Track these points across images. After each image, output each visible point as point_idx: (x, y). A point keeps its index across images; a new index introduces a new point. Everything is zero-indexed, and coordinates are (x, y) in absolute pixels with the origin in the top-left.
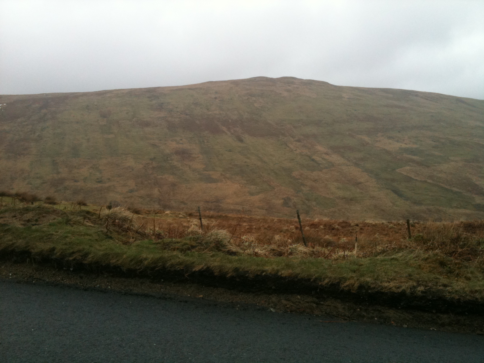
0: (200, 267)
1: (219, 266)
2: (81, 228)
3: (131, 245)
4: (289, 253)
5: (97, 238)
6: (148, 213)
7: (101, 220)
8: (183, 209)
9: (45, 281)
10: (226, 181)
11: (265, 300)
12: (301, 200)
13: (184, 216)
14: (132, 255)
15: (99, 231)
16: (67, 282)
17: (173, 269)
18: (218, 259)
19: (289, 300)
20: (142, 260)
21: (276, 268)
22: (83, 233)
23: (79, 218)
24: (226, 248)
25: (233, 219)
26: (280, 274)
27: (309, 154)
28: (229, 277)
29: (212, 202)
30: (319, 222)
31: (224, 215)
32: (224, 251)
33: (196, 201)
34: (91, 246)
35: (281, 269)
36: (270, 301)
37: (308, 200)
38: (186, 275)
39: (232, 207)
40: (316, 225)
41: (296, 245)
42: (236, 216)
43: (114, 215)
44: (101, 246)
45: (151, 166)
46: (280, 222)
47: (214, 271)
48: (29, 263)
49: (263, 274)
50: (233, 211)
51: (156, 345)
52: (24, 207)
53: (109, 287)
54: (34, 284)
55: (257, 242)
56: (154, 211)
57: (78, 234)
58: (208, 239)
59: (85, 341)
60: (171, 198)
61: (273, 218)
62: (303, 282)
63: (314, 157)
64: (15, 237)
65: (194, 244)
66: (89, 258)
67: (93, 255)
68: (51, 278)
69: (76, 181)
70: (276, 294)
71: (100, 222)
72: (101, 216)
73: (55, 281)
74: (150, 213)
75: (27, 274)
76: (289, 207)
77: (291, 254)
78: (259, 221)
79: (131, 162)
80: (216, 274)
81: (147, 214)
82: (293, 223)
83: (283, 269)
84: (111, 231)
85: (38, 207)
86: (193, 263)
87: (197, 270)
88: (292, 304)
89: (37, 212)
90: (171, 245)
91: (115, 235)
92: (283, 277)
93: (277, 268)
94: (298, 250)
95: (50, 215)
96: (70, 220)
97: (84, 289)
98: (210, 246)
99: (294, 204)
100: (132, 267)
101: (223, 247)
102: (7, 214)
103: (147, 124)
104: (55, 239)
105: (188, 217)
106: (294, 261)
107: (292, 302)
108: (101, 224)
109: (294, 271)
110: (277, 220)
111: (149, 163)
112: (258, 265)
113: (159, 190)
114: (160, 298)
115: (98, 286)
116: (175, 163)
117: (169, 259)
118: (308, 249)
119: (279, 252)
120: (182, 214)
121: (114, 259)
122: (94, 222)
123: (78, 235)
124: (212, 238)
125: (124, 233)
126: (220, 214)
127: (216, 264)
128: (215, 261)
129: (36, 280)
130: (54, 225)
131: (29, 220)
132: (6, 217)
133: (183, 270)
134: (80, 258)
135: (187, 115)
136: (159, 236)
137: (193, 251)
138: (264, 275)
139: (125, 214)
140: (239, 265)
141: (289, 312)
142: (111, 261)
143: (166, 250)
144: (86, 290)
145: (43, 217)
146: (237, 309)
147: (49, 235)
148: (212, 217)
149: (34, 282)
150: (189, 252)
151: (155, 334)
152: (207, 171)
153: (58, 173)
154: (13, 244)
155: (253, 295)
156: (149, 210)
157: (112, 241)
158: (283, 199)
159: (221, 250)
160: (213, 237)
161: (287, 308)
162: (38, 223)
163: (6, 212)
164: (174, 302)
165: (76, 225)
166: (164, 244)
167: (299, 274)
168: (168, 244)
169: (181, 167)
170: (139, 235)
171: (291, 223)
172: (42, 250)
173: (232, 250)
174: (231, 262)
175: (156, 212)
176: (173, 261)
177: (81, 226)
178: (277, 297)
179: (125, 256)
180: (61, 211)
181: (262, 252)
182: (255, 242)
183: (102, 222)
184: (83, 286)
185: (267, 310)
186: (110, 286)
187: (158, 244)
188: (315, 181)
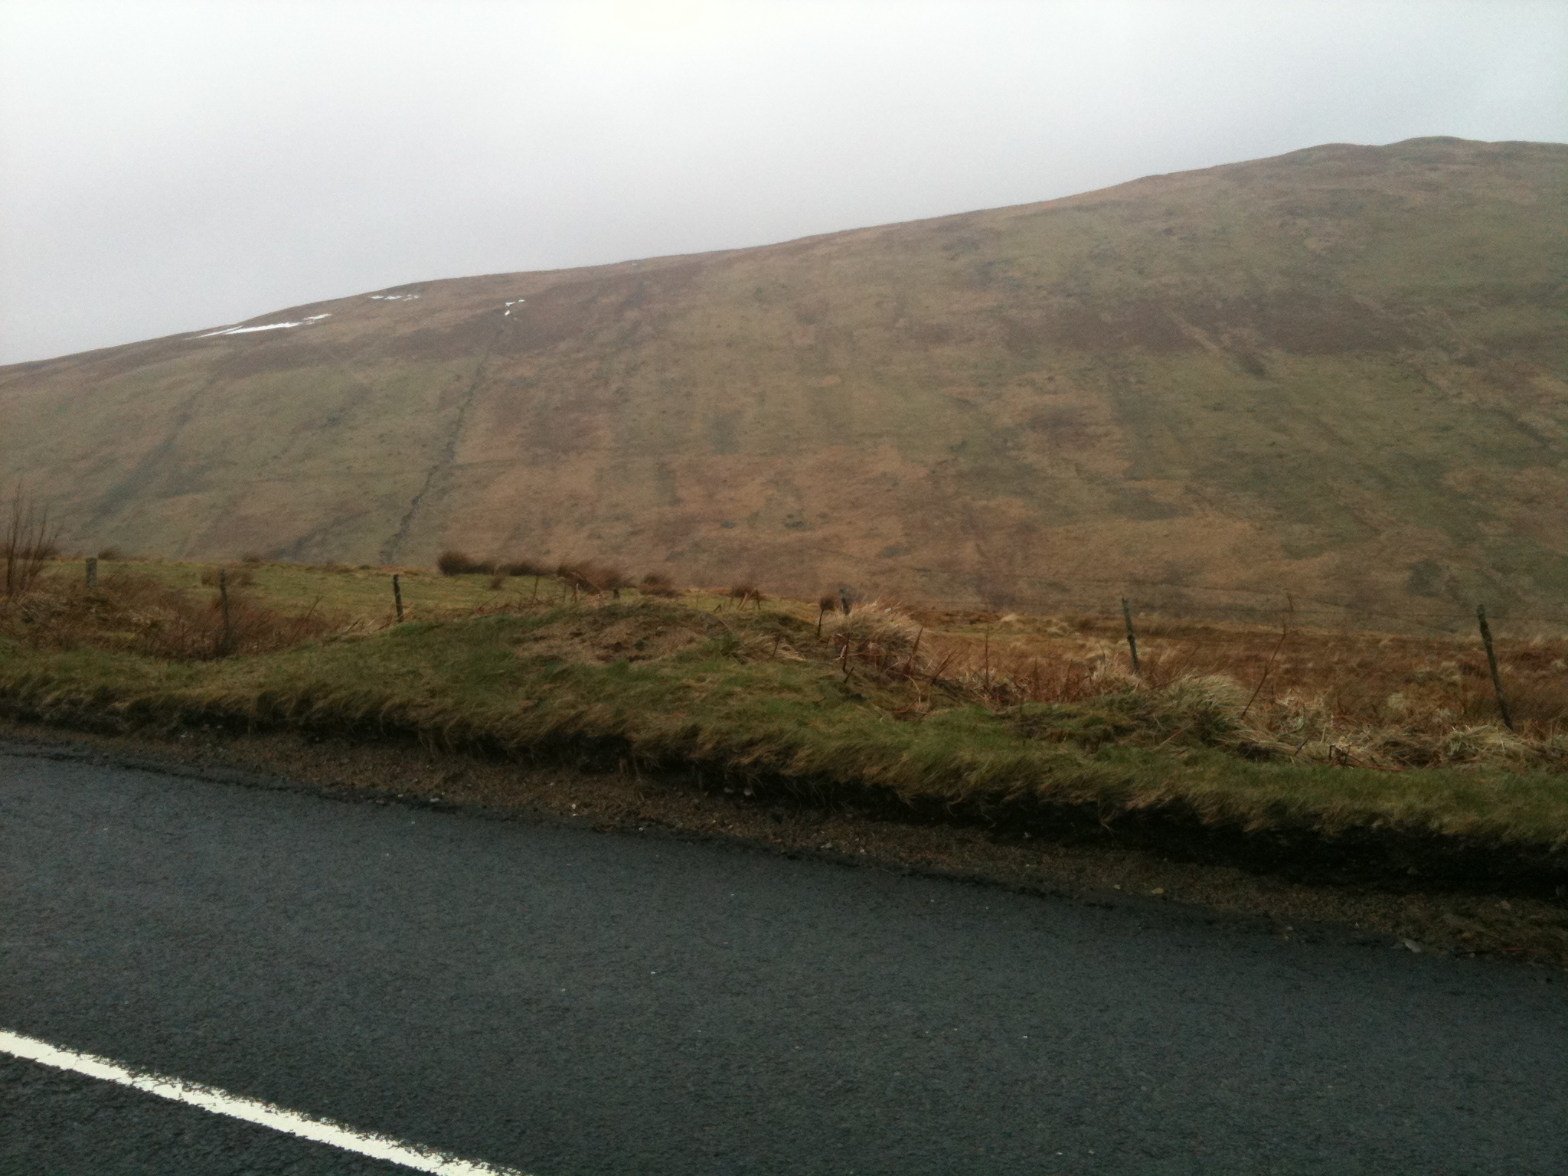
0: (1153, 796)
1: (1217, 794)
2: (771, 669)
3: (920, 721)
4: (1451, 753)
5: (818, 697)
6: (947, 622)
7: (825, 641)
8: (1055, 607)
9: (674, 826)
10: (1203, 510)
11: (1384, 911)
12: (1477, 571)
13: (1062, 629)
14: (929, 754)
15: (821, 678)
16: (736, 830)
17: (1060, 801)
18: (1212, 771)
19: (1471, 916)
20: (959, 768)
21: (1420, 806)
22: (776, 684)
23: (760, 638)
24: (1236, 737)
25: (1232, 638)
26: (1434, 825)
27: (1506, 404)
28: (1252, 831)
29: (1154, 584)
30: (1548, 649)
31: (1199, 626)
32: (1227, 746)
33: (1099, 581)
34: (802, 724)
35: (1439, 808)
36: (1400, 917)
37: (1504, 570)
38: (1105, 822)
39: (1225, 599)
40: (1538, 657)
41: (1476, 729)
42: (1241, 630)
43: (861, 627)
44: (830, 723)
45: (952, 471)
46: (1403, 647)
47: (1200, 811)
48: (625, 772)
49: (1375, 825)
50: (1228, 611)
51: (1028, 1038)
52: (602, 606)
53: (862, 851)
54: (643, 835)
55: (1332, 717)
56: (967, 614)
57: (762, 685)
58: (1170, 704)
59: (810, 1014)
60: (1017, 573)
61: (1377, 634)
62: (1521, 855)
63: (1526, 417)
64: (583, 697)
65: (1124, 720)
66: (799, 760)
67: (810, 751)
68: (690, 817)
69: (727, 525)
70: (1421, 894)
71: (820, 649)
72: (823, 629)
73: (702, 827)
74: (953, 622)
75: (620, 806)
76: (1430, 595)
77: (1460, 757)
78: (1325, 643)
79: (888, 461)
80: (1205, 821)
81: (943, 622)
82: (1452, 652)
83: (1446, 809)
84: (856, 678)
85: (643, 607)
86: (1128, 782)
87: (1141, 805)
88: (1483, 930)
89: (641, 619)
90: (1047, 724)
91: (868, 689)
92: (1445, 837)
93: (1423, 806)
94: (1487, 744)
95: (678, 628)
96: (736, 644)
97: (789, 854)
98: (1177, 728)
99: (1451, 584)
100: (929, 791)
101: (1224, 731)
102: (556, 629)
103: (939, 336)
104: (697, 701)
105: (1077, 634)
106: (1483, 781)
107: (1483, 922)
108: (826, 657)
109: (1485, 818)
110: (1392, 640)
111: (945, 462)
112: (1354, 794)
113: (978, 546)
114: (1023, 891)
115: (828, 845)
116: (1031, 458)
117: (1047, 769)
118: (1523, 740)
119: (1416, 750)
120: (1056, 624)
121: (872, 765)
122: (805, 649)
123: (762, 689)
124: (1182, 702)
125: (894, 684)
126: (1185, 621)
127: (1206, 788)
128: (1203, 780)
129: (646, 823)
130: (690, 660)
131: (618, 644)
132: (553, 637)
133: (1093, 804)
134: (773, 758)
135: (1069, 295)
136: (1001, 694)
137: (1122, 743)
138: (1379, 827)
139: (894, 625)
140: (1285, 793)
141: (1472, 955)
142: (864, 772)
143: (1032, 740)
144: (792, 858)
145: (659, 634)
146: (1287, 938)
147: (679, 688)
148: (1158, 633)
149: (641, 829)
150: (1109, 746)
151: (1021, 1006)
152: (1136, 479)
153: (676, 501)
154: (579, 716)
155: (1341, 893)
156: (950, 612)
157: (861, 708)
158: (1411, 567)
159: (1217, 743)
160: (1188, 699)
161: (1465, 940)
162: (643, 654)
163: (553, 621)
164: (1070, 905)
165: (754, 658)
166: (1024, 718)
167: (1507, 826)
168: (1036, 719)
169: (1050, 471)
170: (942, 691)
171: (1443, 650)
172: (661, 735)
173: (1253, 742)
174: (1255, 781)
175: (972, 618)
176: (1059, 775)
177: (767, 661)
178: (1425, 904)
179: (905, 757)
180: (708, 615)
181: (1360, 750)
182: (1329, 716)
183: (829, 650)
184: (785, 846)
185: (1393, 945)
186: (864, 848)
187: (1007, 721)
188: (1530, 501)
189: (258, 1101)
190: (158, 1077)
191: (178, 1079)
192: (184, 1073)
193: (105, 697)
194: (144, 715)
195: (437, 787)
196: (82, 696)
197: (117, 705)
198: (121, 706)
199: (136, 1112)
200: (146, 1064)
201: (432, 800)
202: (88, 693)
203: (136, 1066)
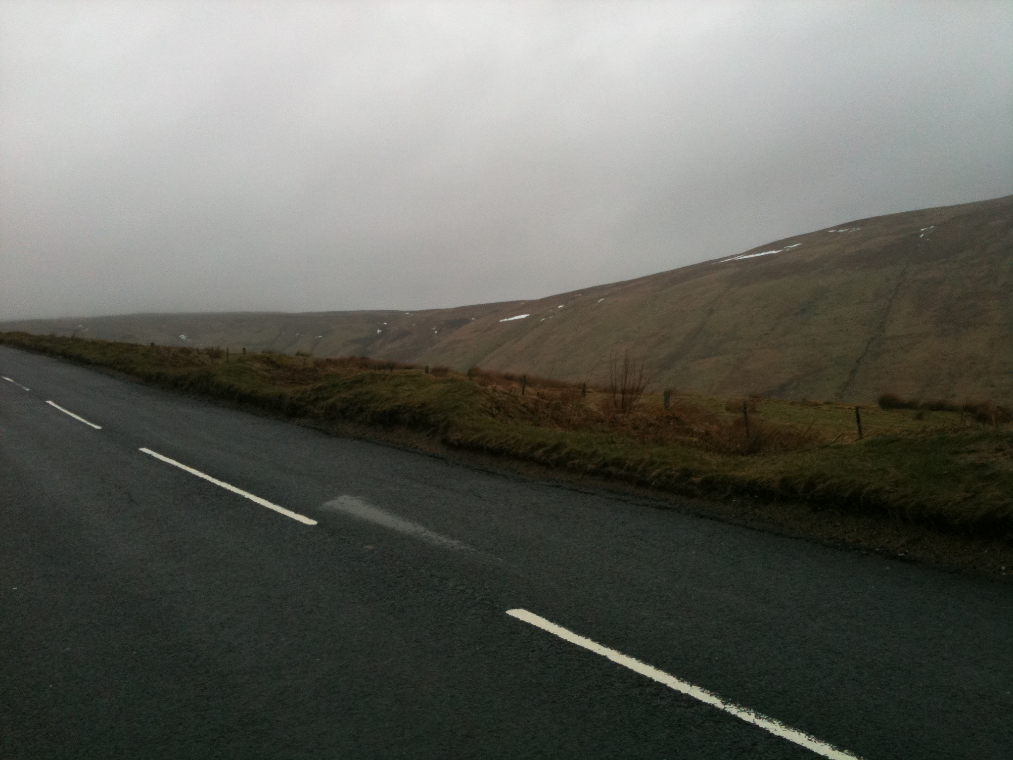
64: (1008, 493)
102: (984, 445)
132: (982, 450)
154: (1006, 506)
163: (980, 441)
189: (803, 732)
190: (739, 707)
191: (752, 710)
192: (755, 706)
193: (686, 474)
194: (710, 486)
195: (903, 546)
196: (673, 473)
197: (694, 479)
198: (697, 480)
199: (728, 726)
200: (731, 698)
201: (900, 555)
202: (677, 471)
203: (726, 698)
